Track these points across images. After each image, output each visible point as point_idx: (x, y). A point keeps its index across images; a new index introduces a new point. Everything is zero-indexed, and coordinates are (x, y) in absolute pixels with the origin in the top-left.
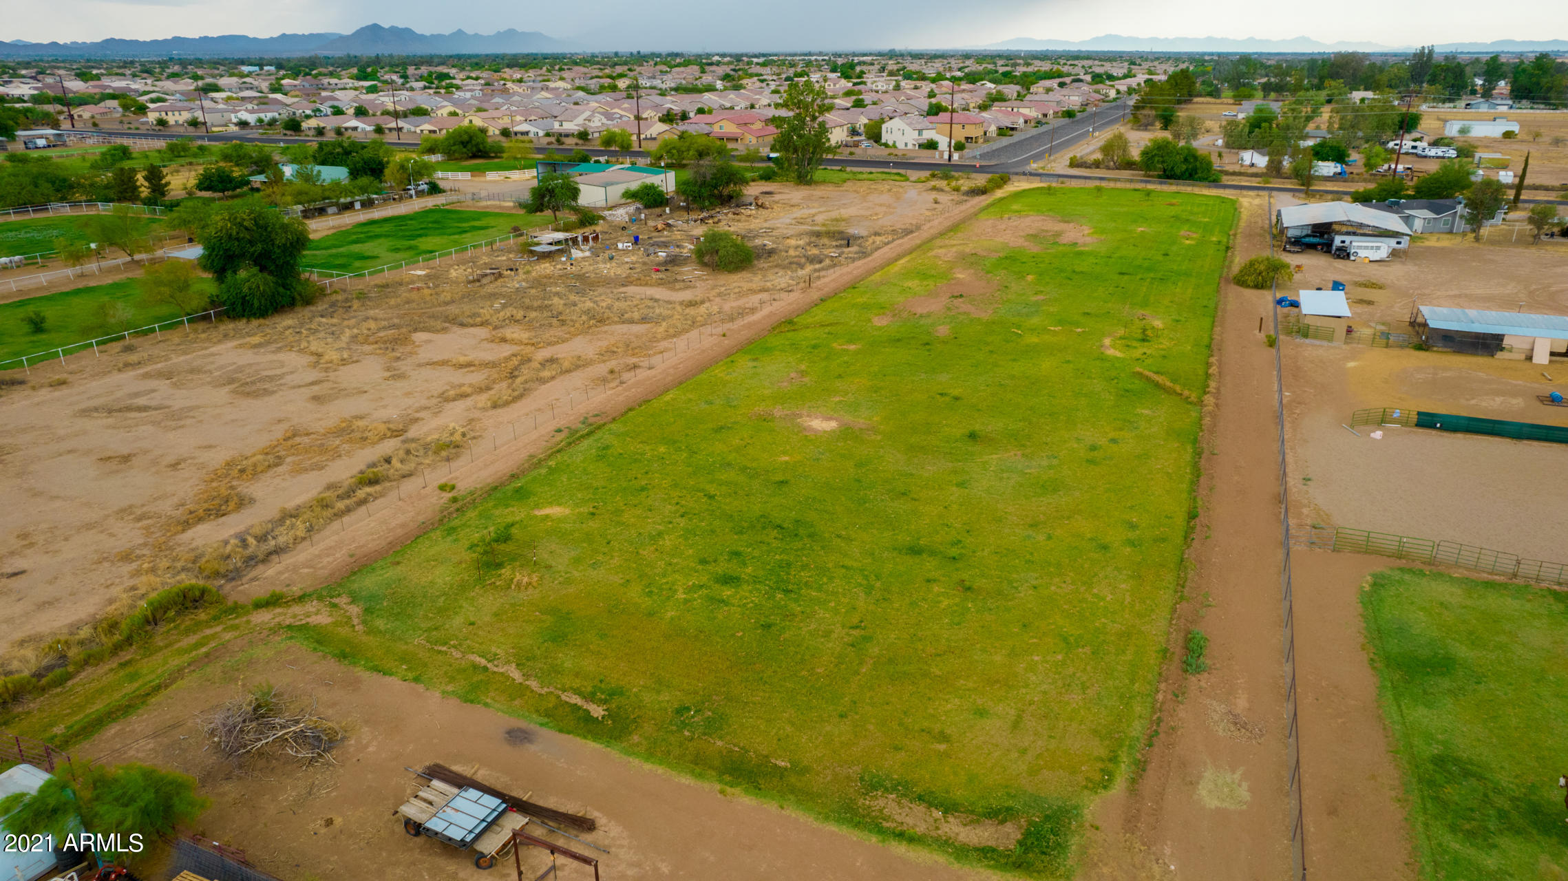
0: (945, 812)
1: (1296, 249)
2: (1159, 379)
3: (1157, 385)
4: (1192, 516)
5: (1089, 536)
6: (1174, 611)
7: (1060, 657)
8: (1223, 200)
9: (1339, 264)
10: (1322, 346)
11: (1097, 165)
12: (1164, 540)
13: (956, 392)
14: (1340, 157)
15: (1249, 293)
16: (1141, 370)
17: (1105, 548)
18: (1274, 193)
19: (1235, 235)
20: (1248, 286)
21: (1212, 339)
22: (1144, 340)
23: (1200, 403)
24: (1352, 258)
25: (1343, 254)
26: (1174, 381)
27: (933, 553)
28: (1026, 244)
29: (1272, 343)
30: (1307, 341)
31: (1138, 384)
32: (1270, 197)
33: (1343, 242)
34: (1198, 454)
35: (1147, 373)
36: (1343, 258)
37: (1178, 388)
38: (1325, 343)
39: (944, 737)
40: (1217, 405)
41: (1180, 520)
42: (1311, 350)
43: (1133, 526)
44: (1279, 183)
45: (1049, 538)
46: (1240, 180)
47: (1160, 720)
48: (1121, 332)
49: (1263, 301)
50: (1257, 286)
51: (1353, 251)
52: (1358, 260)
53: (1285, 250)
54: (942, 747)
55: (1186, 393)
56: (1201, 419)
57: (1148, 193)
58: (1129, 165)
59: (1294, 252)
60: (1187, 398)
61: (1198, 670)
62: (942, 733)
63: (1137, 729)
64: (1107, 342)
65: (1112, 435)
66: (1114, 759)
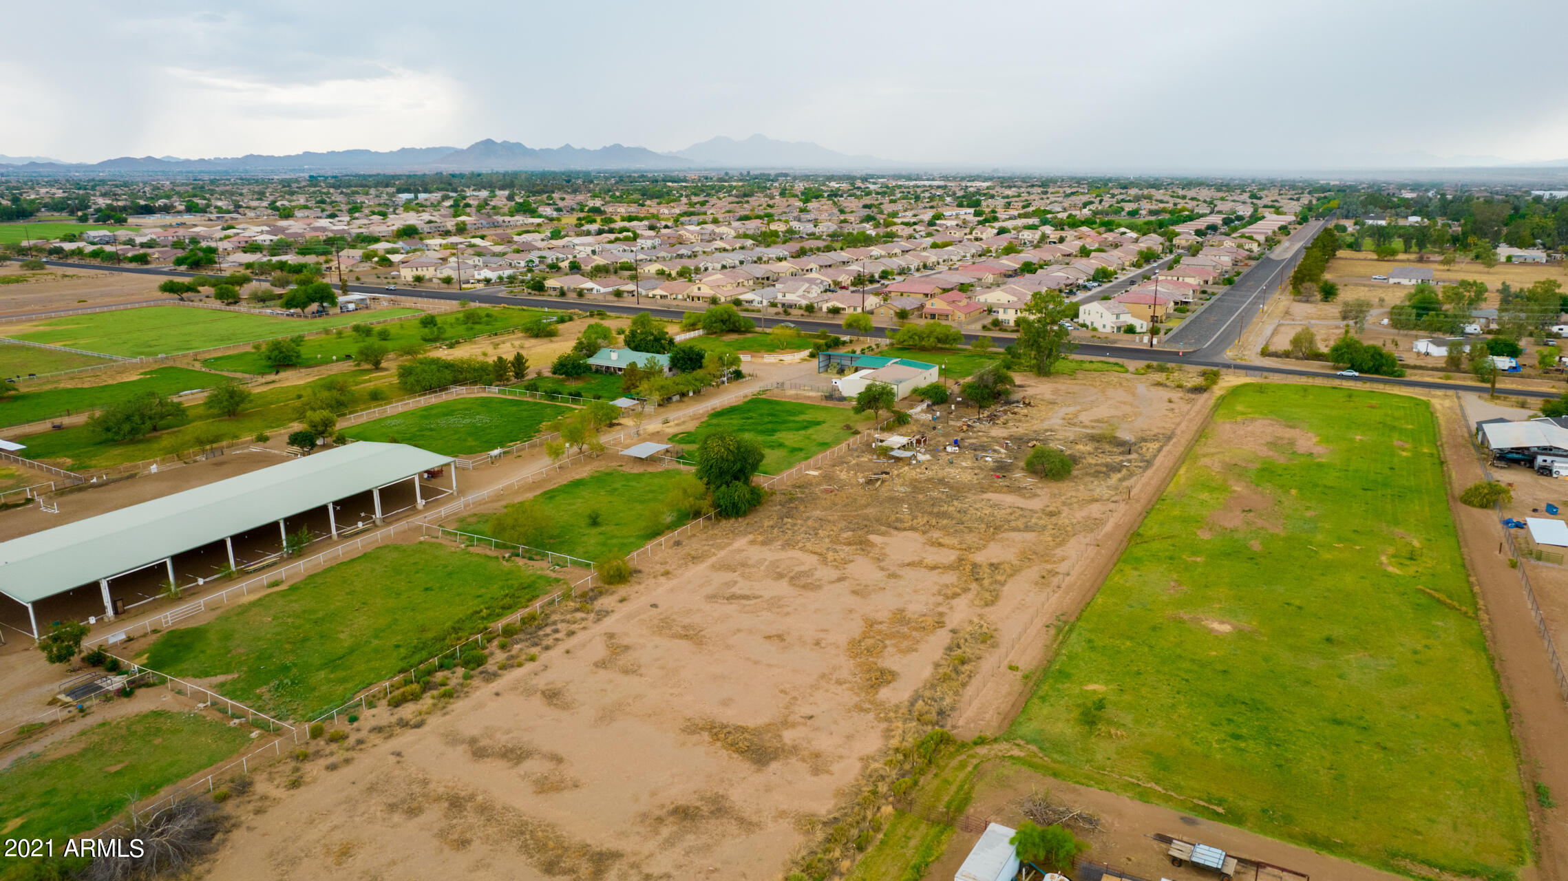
0: (1440, 869)
1: (1502, 464)
2: (1437, 595)
3: (1438, 601)
4: (1505, 706)
5: (1443, 717)
6: (1519, 770)
7: (1461, 792)
8: (1418, 403)
9: (1543, 481)
10: (1554, 568)
11: (1286, 355)
12: (1494, 722)
13: (1297, 602)
14: (1513, 352)
15: (1476, 512)
16: (1422, 588)
17: (1456, 725)
18: (1461, 393)
19: (1442, 445)
20: (1474, 506)
21: (1464, 559)
22: (1411, 559)
23: (1477, 618)
24: (1555, 476)
25: (1546, 471)
26: (1450, 597)
27: (1350, 724)
28: (1271, 453)
29: (1514, 565)
30: (1541, 563)
31: (1424, 600)
32: (1459, 398)
33: (1545, 461)
34: (1491, 660)
35: (1428, 591)
36: (1546, 475)
37: (1455, 603)
38: (1556, 566)
39: (1419, 833)
40: (1490, 620)
41: (1498, 708)
42: (1547, 573)
43: (1469, 712)
44: (1460, 379)
45: (1418, 717)
46: (1422, 375)
47: (1538, 832)
48: (1391, 550)
49: (1492, 519)
50: (1483, 506)
51: (1554, 470)
52: (1560, 478)
53: (1492, 465)
54: (1420, 837)
55: (1464, 608)
56: (1482, 631)
57: (1350, 395)
58: (1318, 357)
59: (1502, 468)
60: (1466, 613)
61: (1550, 806)
62: (1416, 830)
63: (1526, 835)
64: (1384, 559)
65: (1424, 642)
66: (1520, 850)
